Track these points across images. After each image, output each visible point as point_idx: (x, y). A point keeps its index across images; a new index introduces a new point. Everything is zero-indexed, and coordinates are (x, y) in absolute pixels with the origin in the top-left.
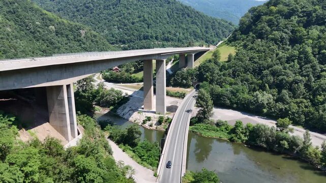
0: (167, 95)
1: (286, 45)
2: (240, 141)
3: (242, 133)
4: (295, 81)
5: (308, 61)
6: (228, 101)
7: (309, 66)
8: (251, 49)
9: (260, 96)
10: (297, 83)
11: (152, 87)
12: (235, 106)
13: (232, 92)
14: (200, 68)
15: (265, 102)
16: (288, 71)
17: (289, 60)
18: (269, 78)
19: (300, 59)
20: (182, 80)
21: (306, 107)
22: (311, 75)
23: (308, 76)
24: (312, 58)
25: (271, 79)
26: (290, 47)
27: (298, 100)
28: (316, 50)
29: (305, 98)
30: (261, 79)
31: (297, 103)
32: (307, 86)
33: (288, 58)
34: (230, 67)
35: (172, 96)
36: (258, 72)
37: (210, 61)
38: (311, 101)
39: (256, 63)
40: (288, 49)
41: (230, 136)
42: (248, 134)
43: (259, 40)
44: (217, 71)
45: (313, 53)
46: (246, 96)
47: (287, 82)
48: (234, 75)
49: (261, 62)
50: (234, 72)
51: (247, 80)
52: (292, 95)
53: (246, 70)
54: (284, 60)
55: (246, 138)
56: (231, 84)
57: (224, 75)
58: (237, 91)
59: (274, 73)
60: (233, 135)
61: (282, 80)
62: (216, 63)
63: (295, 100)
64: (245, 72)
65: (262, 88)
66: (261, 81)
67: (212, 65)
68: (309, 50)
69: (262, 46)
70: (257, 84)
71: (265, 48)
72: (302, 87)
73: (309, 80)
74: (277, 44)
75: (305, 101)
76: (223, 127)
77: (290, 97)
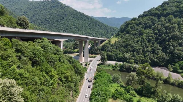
0: (89, 57)
1: (137, 36)
2: (117, 70)
3: (118, 67)
4: (139, 49)
5: (144, 42)
6: (114, 58)
7: (144, 43)
8: (124, 38)
9: (125, 55)
10: (139, 50)
11: (83, 52)
12: (116, 59)
13: (115, 54)
14: (103, 46)
15: (128, 57)
16: (137, 46)
17: (138, 41)
18: (130, 48)
19: (141, 41)
20: (95, 51)
21: (142, 58)
22: (145, 47)
23: (143, 47)
24: (145, 40)
25: (130, 49)
26: (139, 37)
27: (140, 56)
28: (147, 37)
29: (142, 55)
30: (127, 49)
31: (139, 57)
32: (143, 51)
33: (137, 41)
34: (115, 45)
35: (91, 57)
36: (126, 47)
37: (107, 43)
38: (144, 56)
39: (125, 43)
40: (138, 38)
41: (113, 68)
42: (120, 67)
43: (127, 34)
44: (110, 47)
45: (146, 39)
46: (121, 55)
47: (136, 49)
48: (117, 48)
49: (127, 43)
50: (116, 47)
51: (121, 50)
52: (137, 54)
53: (121, 46)
54: (136, 42)
55: (119, 69)
56: (115, 52)
57: (112, 48)
58: (117, 54)
59: (132, 47)
60: (114, 68)
61: (134, 49)
62: (110, 44)
63: (138, 56)
64: (121, 47)
65: (127, 52)
66: (127, 50)
67: (108, 45)
68: (145, 37)
69: (128, 37)
70: (125, 51)
71: (129, 37)
72: (141, 51)
73: (144, 49)
74: (134, 36)
75: (142, 56)
76: (111, 66)
77: (137, 55)
